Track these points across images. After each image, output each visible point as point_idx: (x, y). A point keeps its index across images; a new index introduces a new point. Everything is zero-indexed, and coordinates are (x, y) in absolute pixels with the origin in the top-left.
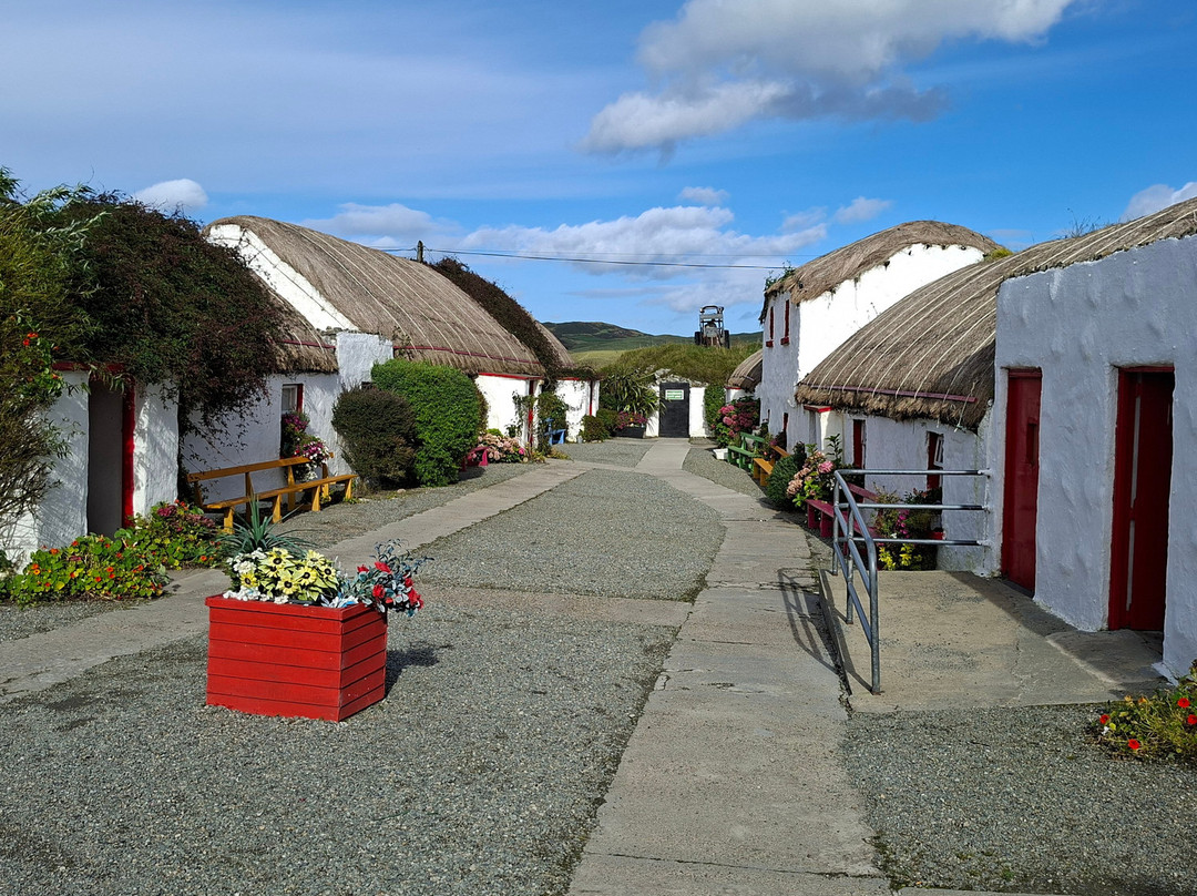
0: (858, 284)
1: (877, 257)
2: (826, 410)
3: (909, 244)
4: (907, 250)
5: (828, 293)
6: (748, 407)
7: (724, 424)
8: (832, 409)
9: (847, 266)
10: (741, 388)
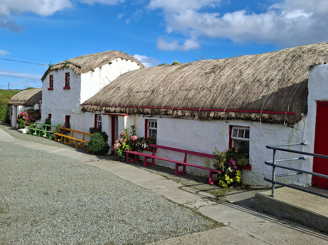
0: (101, 69)
1: (106, 61)
2: (126, 115)
3: (116, 57)
4: (116, 60)
5: (91, 71)
6: (33, 113)
7: (23, 119)
8: (128, 115)
9: (97, 62)
10: (23, 105)
